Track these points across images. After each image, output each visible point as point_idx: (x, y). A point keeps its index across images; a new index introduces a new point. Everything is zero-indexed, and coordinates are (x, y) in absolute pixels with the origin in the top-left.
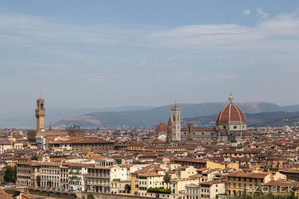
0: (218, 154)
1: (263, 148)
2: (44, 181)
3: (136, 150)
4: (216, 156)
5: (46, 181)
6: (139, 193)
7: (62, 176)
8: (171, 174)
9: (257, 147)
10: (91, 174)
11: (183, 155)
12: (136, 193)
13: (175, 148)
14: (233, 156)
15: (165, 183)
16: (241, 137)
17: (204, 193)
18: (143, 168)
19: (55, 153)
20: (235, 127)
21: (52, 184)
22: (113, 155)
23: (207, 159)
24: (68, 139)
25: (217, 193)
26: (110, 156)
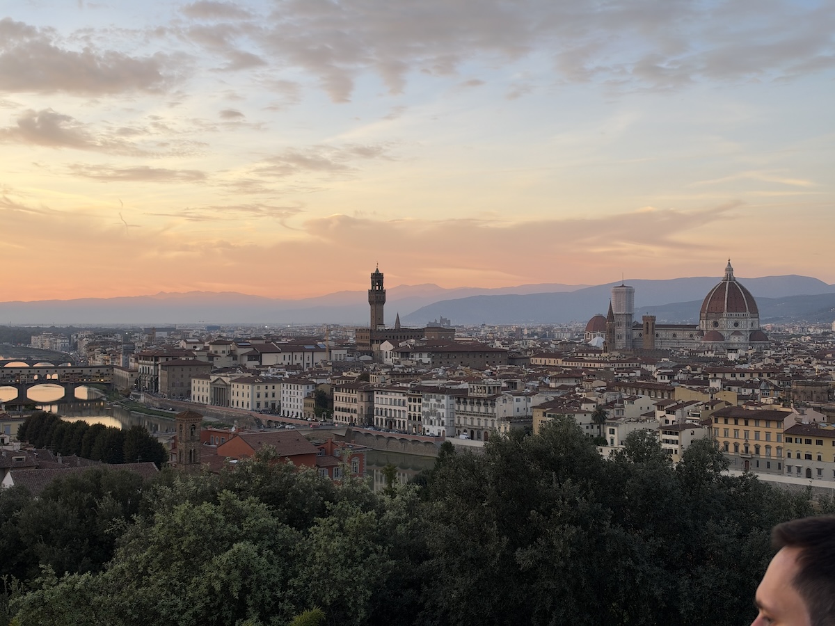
0: (698, 374)
1: (789, 362)
2: (379, 417)
3: (547, 364)
4: (695, 377)
5: (384, 418)
7: (410, 410)
8: (607, 410)
9: (778, 360)
10: (462, 408)
11: (631, 374)
13: (618, 362)
14: (728, 377)
15: (595, 427)
16: (748, 342)
17: (667, 446)
18: (555, 398)
19: (400, 368)
20: (736, 324)
21: (393, 424)
22: (504, 373)
23: (676, 384)
24: (424, 344)
26: (497, 375)
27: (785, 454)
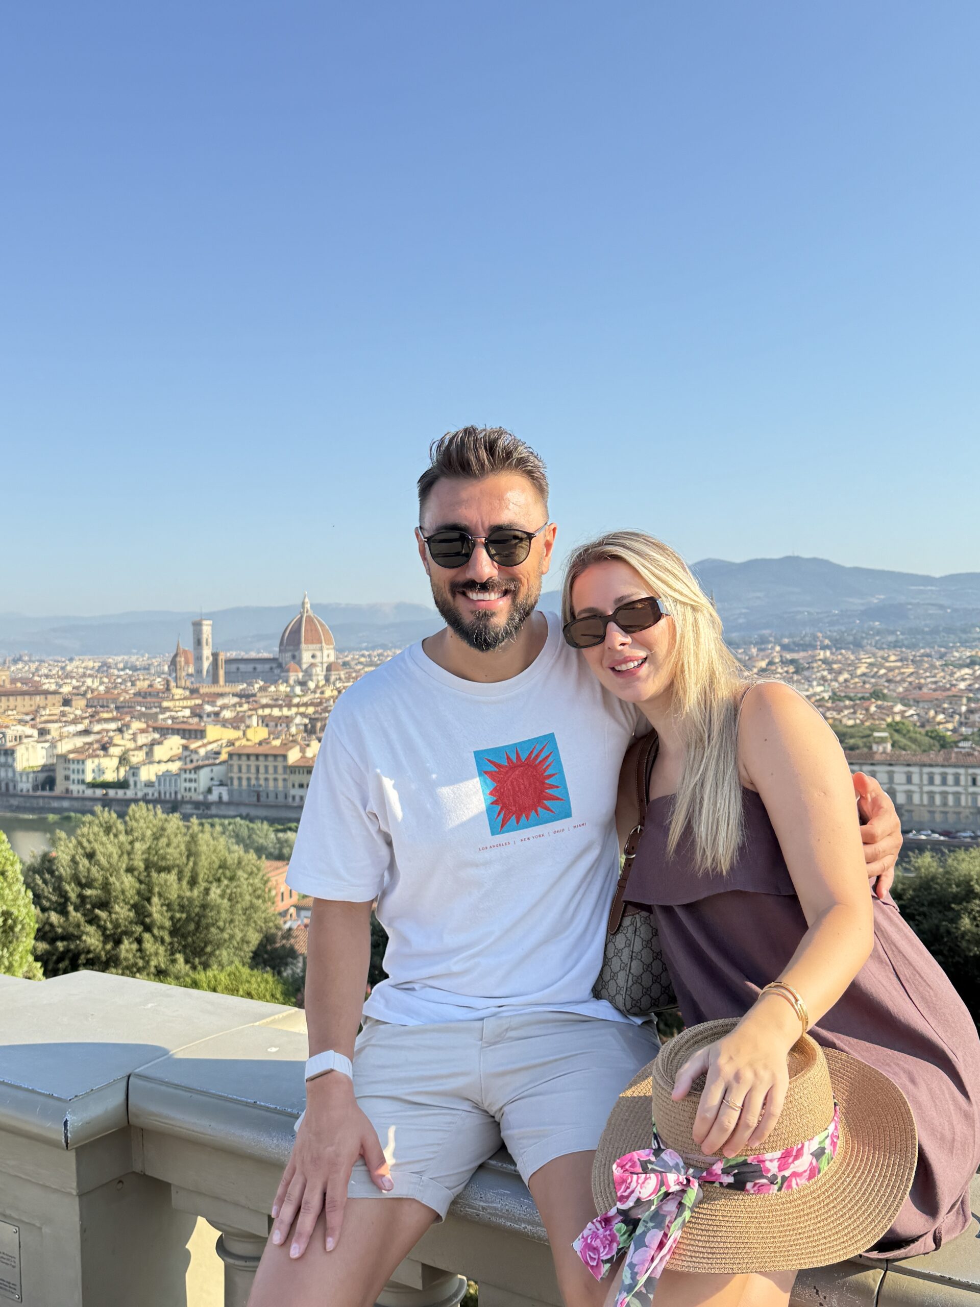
6: (72, 791)
8: (134, 753)
11: (180, 714)
12: (67, 790)
16: (324, 673)
17: (188, 785)
20: (313, 656)
25: (210, 783)
27: (290, 785)
